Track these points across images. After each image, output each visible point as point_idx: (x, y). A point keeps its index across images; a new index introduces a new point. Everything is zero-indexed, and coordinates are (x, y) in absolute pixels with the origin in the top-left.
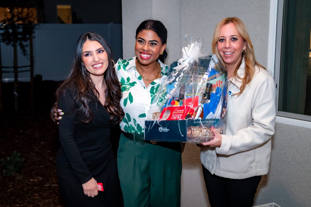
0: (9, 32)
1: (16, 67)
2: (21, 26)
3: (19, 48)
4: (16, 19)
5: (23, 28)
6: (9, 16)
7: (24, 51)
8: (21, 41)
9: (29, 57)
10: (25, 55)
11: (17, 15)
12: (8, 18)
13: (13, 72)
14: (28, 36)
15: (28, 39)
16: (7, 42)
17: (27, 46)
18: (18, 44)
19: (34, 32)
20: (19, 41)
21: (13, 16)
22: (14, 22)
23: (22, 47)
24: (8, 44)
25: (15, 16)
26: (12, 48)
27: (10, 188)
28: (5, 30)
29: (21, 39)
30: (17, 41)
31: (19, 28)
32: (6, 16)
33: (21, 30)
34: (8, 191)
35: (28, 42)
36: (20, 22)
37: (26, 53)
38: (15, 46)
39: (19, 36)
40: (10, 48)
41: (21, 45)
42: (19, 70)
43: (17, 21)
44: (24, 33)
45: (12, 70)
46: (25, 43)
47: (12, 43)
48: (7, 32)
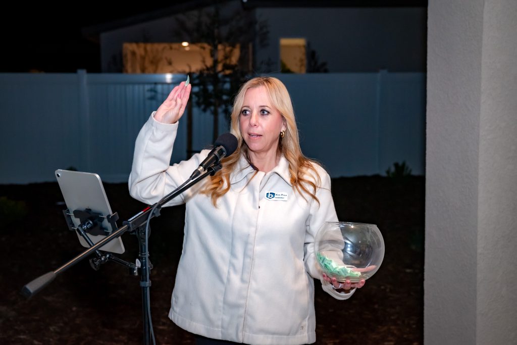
0: (208, 90)
2: (228, 79)
3: (221, 117)
4: (219, 68)
5: (231, 83)
6: (209, 62)
8: (226, 106)
11: (222, 61)
12: (206, 66)
16: (203, 107)
18: (220, 110)
20: (223, 107)
21: (216, 62)
22: (216, 74)
24: (205, 110)
25: (220, 62)
26: (212, 117)
28: (202, 87)
29: (226, 103)
30: (219, 105)
31: (225, 82)
32: (204, 61)
33: (227, 86)
36: (228, 72)
38: (215, 113)
39: (225, 97)
40: (208, 116)
41: (226, 112)
43: (223, 70)
44: (232, 93)
47: (212, 108)
48: (205, 90)
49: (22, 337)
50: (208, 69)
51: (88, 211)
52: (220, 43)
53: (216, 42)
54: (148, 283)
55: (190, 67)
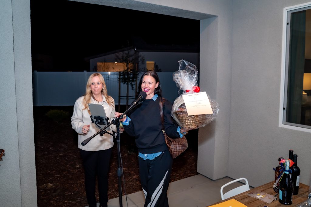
0: (125, 77)
1: (127, 97)
2: (132, 74)
3: (130, 86)
4: (129, 70)
6: (126, 68)
7: (133, 87)
9: (135, 91)
10: (133, 89)
11: (130, 68)
13: (126, 99)
14: (135, 79)
15: (135, 81)
16: (124, 82)
17: (134, 84)
18: (129, 83)
19: (138, 77)
20: (130, 82)
21: (128, 68)
22: (128, 72)
23: (132, 85)
24: (124, 83)
26: (126, 86)
27: (133, 160)
29: (131, 81)
30: (129, 82)
31: (131, 75)
32: (124, 68)
33: (132, 76)
34: (132, 161)
35: (135, 83)
36: (131, 71)
37: (134, 89)
38: (128, 84)
39: (131, 79)
40: (126, 85)
41: (131, 84)
42: (129, 98)
43: (130, 71)
44: (133, 78)
45: (126, 98)
46: (133, 83)
47: (127, 83)
48: (124, 77)
49: (70, 154)
50: (125, 70)
51: (99, 117)
52: (129, 62)
53: (128, 62)
54: (119, 141)
55: (120, 70)
